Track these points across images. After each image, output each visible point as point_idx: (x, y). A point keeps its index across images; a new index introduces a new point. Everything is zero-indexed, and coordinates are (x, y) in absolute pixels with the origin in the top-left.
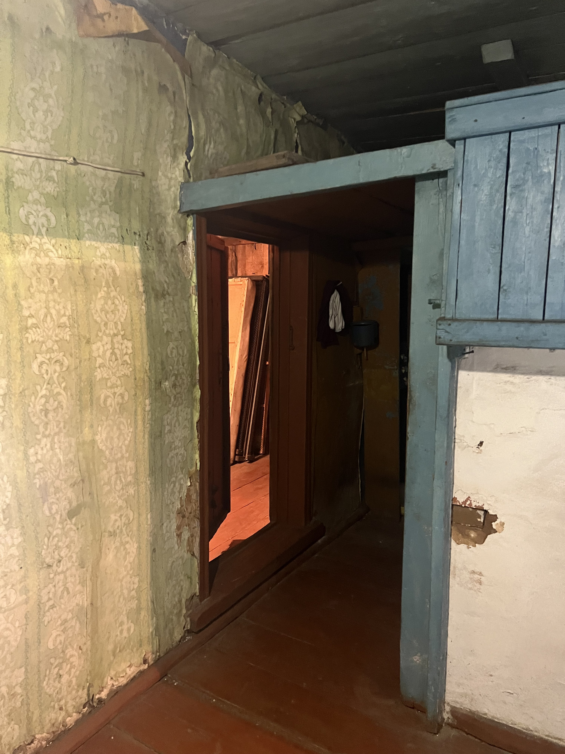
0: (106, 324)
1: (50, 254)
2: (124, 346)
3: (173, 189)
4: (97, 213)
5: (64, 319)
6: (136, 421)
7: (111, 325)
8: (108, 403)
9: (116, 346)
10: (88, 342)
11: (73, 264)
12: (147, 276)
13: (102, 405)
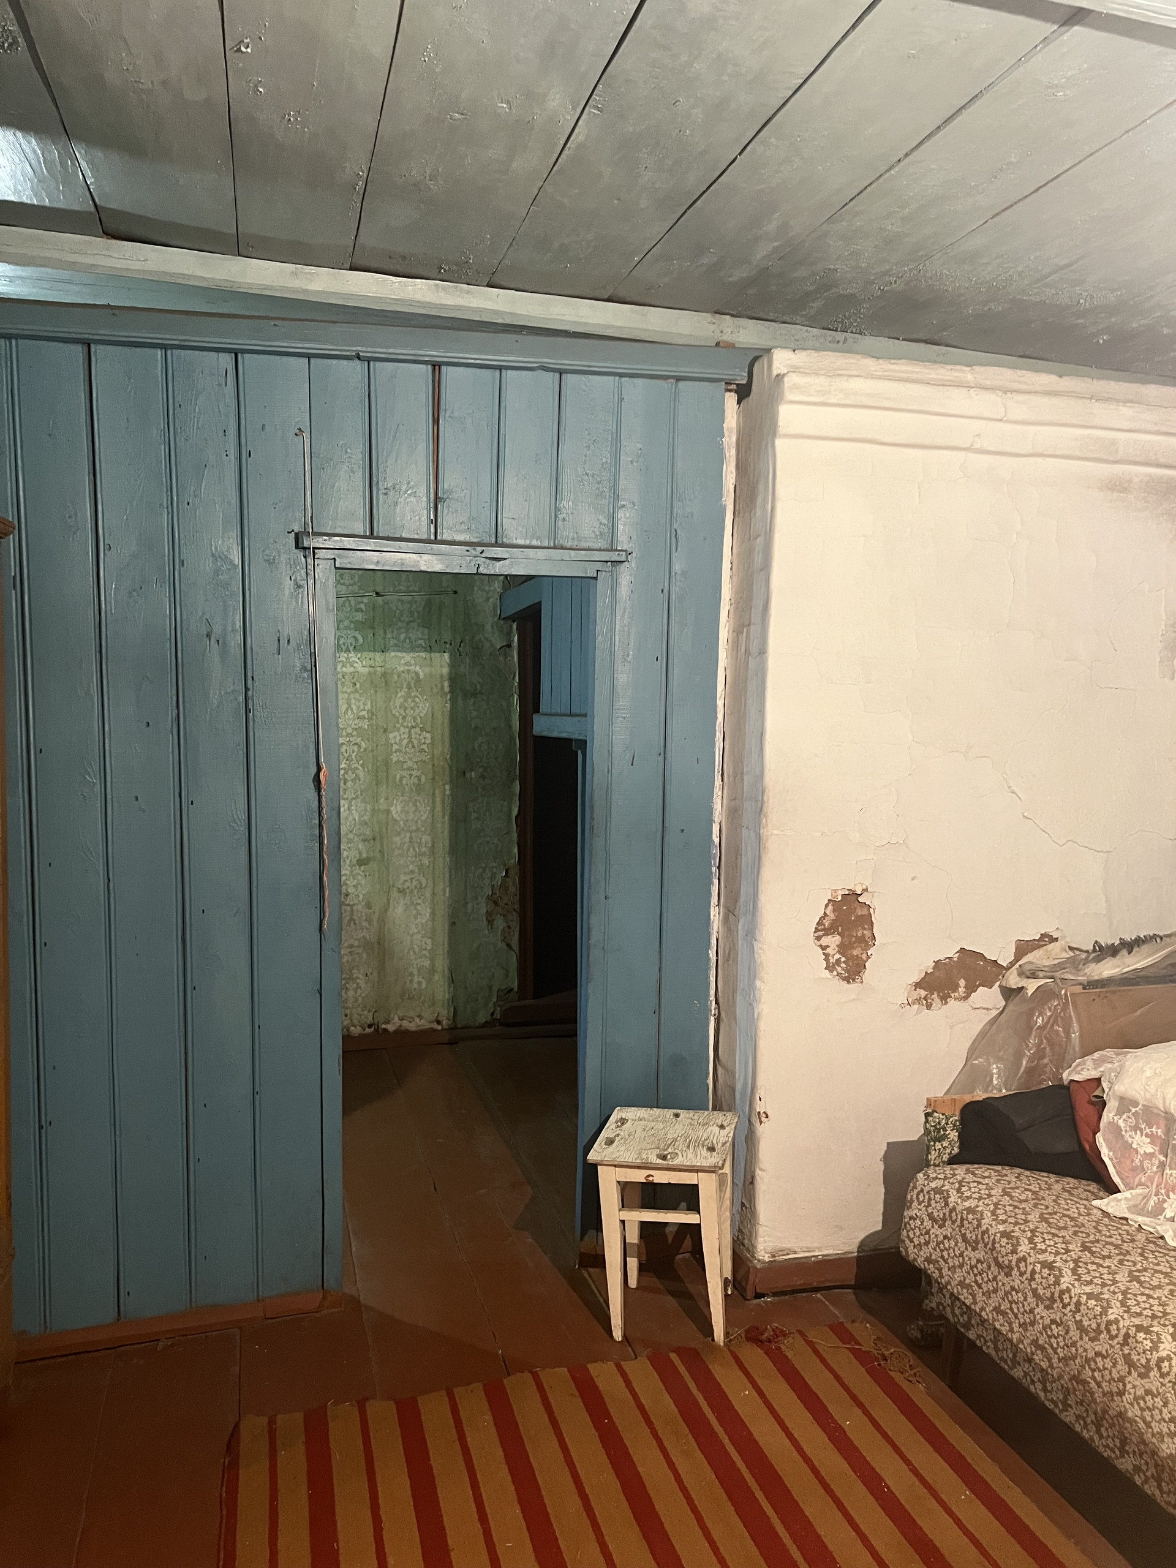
0: (404, 718)
1: (356, 665)
2: (422, 737)
3: (491, 600)
4: (404, 630)
5: (364, 713)
6: (434, 802)
7: (409, 718)
8: (404, 782)
9: (413, 736)
10: (385, 731)
11: (375, 672)
12: (454, 679)
13: (398, 783)
